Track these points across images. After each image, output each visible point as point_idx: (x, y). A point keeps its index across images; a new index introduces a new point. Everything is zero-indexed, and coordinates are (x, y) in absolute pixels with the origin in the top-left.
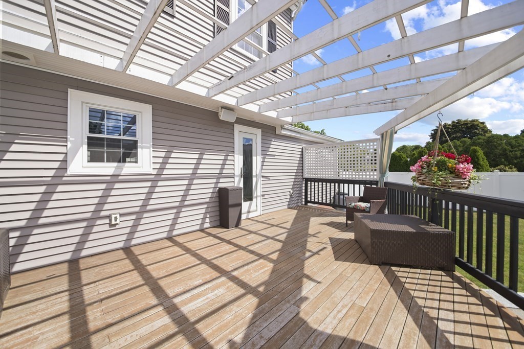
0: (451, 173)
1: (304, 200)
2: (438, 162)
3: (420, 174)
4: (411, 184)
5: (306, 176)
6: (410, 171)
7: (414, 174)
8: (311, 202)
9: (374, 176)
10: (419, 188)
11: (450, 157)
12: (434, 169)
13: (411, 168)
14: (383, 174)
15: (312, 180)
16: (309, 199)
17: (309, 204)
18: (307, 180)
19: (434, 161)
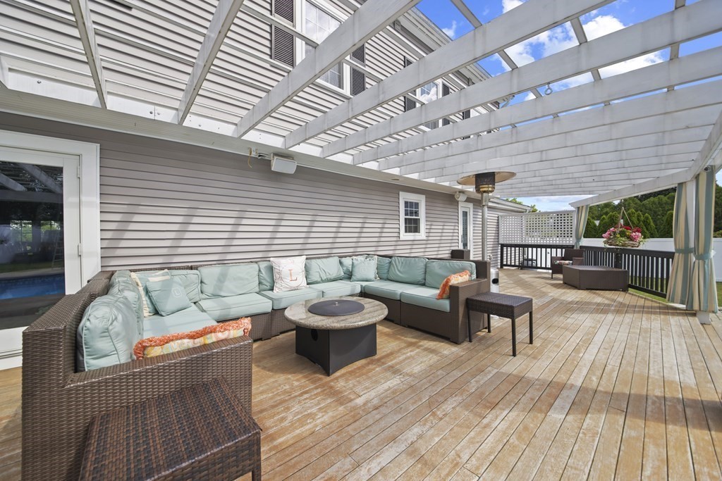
0: (628, 238)
1: (499, 264)
2: (621, 232)
3: (609, 239)
4: (603, 246)
5: (501, 242)
6: (603, 237)
7: (605, 239)
8: (507, 265)
9: (570, 241)
10: (609, 248)
11: (627, 229)
12: (618, 236)
13: (603, 235)
14: (578, 239)
15: (507, 246)
16: (505, 263)
17: (505, 267)
18: (503, 246)
19: (618, 231)
